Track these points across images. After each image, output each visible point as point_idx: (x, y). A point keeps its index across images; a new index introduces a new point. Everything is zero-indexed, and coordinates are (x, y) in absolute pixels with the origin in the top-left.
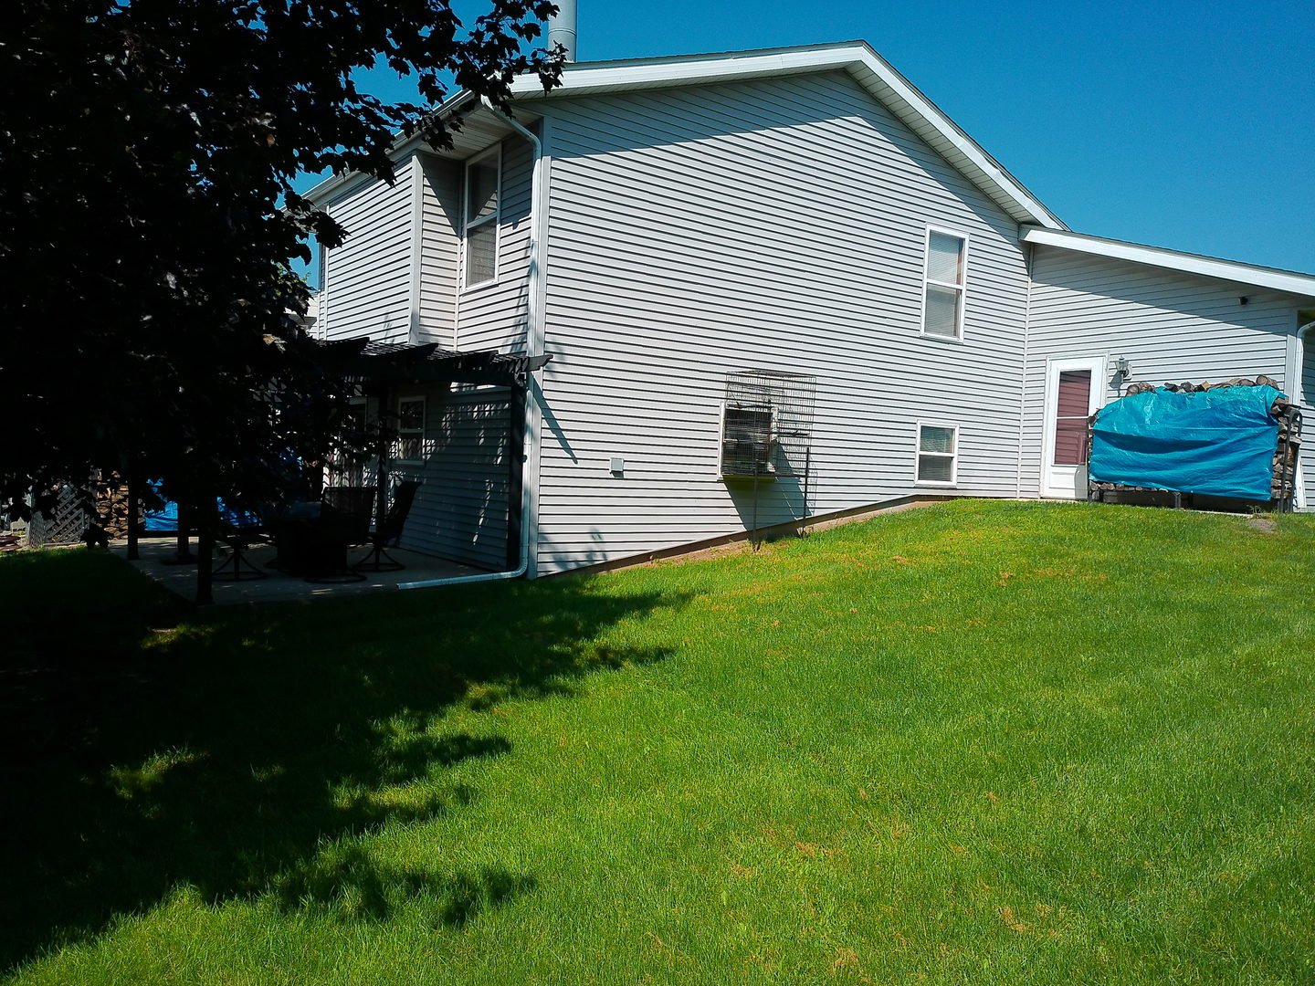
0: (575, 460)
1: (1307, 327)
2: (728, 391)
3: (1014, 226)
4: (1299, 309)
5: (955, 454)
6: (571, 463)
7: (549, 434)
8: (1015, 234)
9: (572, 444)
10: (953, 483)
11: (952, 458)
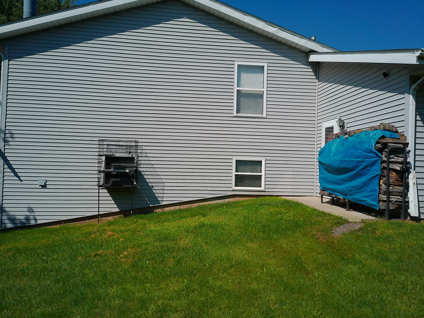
0: (21, 181)
1: (414, 86)
2: (100, 148)
3: (304, 55)
4: (410, 74)
5: (263, 174)
6: (19, 182)
7: (9, 170)
8: (304, 59)
9: (19, 174)
10: (262, 188)
11: (261, 175)
